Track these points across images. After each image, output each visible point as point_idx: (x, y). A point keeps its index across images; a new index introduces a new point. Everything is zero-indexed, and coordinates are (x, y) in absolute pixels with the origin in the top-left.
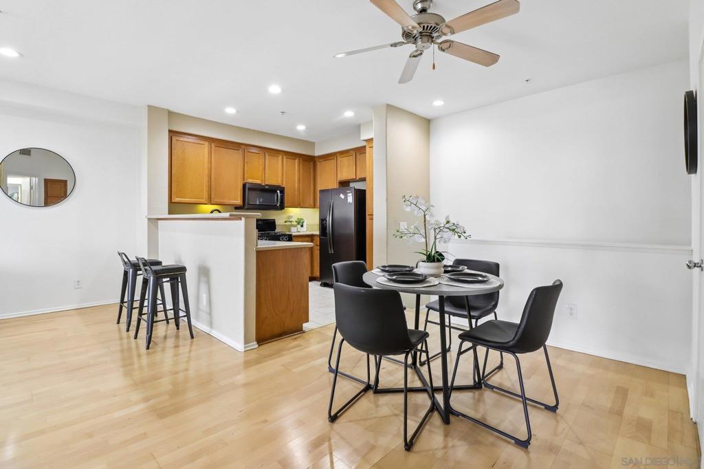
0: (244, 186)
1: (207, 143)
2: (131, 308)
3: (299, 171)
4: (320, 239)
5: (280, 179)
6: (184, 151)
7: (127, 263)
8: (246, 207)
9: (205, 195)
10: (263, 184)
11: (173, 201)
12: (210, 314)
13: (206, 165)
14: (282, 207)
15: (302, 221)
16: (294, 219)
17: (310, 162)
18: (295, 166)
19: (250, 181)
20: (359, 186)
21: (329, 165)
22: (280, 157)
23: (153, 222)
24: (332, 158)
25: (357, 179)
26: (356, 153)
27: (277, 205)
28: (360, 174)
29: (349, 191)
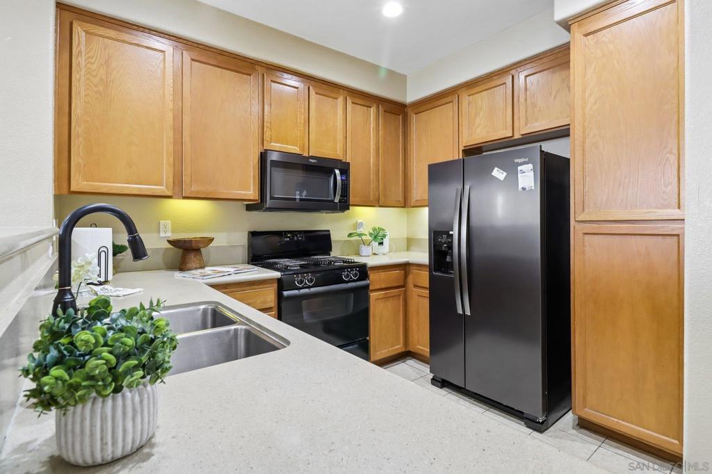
0: (263, 156)
3: (378, 131)
5: (340, 146)
8: (267, 205)
9: (167, 173)
10: (306, 154)
11: (73, 189)
14: (344, 205)
15: (381, 233)
16: (366, 230)
17: (397, 114)
18: (369, 120)
19: (276, 146)
21: (440, 119)
22: (340, 100)
24: (448, 99)
25: (517, 136)
26: (516, 78)
27: (333, 201)
28: (526, 125)
29: (520, 161)
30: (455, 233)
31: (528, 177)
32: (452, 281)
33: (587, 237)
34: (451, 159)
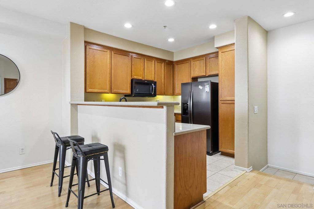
0: (132, 80)
1: (109, 51)
2: (62, 177)
3: (165, 71)
4: (182, 117)
5: (153, 76)
6: (94, 56)
7: (58, 139)
8: (133, 95)
9: (108, 87)
10: (143, 80)
11: (87, 91)
12: (126, 185)
13: (109, 66)
14: (155, 95)
17: (171, 65)
18: (162, 68)
19: (135, 77)
20: (214, 80)
21: (185, 67)
22: (153, 62)
23: (74, 106)
24: (187, 62)
25: (207, 75)
26: (206, 58)
27: (151, 94)
28: (209, 72)
29: (206, 84)
30: (189, 103)
31: (208, 88)
32: (188, 118)
33: (222, 104)
34: (188, 82)
